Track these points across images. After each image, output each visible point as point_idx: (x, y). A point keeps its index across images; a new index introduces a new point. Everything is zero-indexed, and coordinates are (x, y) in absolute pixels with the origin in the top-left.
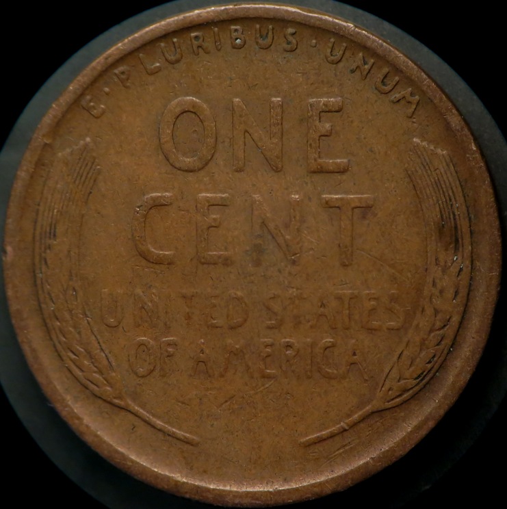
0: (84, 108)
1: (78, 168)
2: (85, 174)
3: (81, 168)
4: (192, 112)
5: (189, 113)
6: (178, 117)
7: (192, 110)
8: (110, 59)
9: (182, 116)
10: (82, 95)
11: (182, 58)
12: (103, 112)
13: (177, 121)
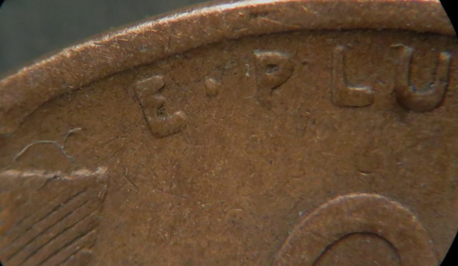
0: (136, 97)
1: (38, 229)
2: (46, 251)
3: (45, 231)
4: (390, 244)
5: (381, 243)
6: (347, 236)
7: (393, 240)
8: (261, 19)
9: (359, 240)
10: (150, 66)
11: (438, 105)
12: (178, 130)
13: (341, 246)
